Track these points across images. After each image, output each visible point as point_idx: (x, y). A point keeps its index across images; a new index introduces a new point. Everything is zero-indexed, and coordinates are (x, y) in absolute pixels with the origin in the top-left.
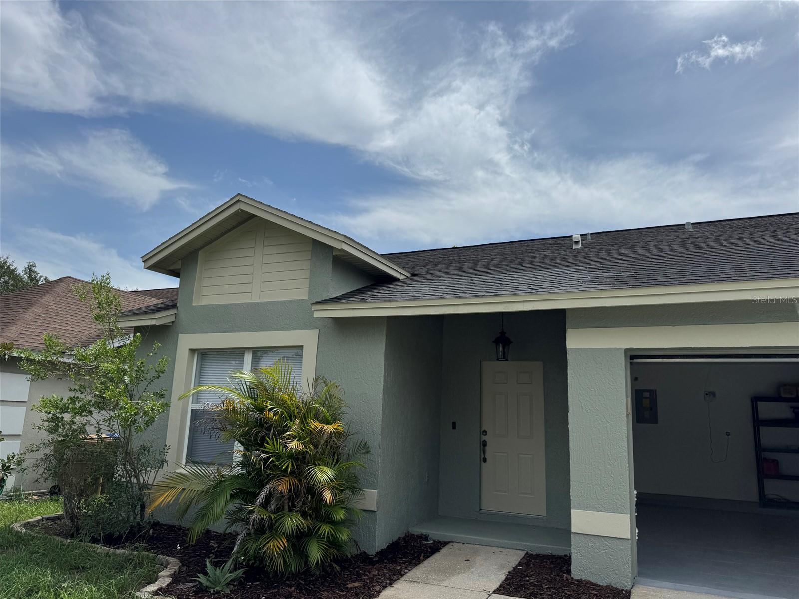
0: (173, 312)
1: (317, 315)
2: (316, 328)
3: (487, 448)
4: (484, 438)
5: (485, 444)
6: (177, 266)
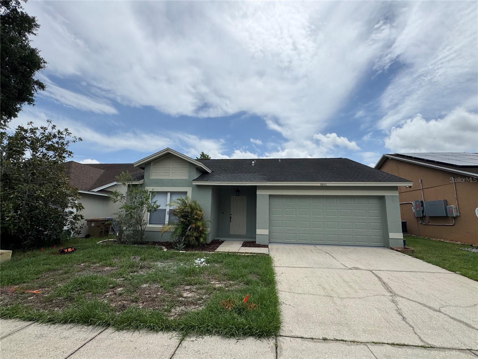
1: (193, 184)
2: (191, 187)
3: (232, 218)
5: (231, 217)
6: (144, 166)
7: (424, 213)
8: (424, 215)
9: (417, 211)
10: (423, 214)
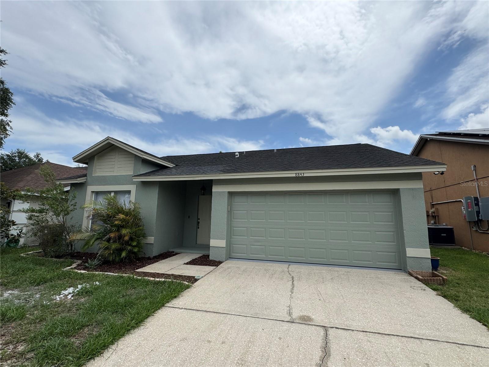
0: (86, 178)
1: (134, 180)
2: (135, 184)
3: (199, 224)
4: (199, 221)
6: (87, 161)
7: (480, 215)
8: (480, 218)
9: (469, 212)
10: (478, 216)
